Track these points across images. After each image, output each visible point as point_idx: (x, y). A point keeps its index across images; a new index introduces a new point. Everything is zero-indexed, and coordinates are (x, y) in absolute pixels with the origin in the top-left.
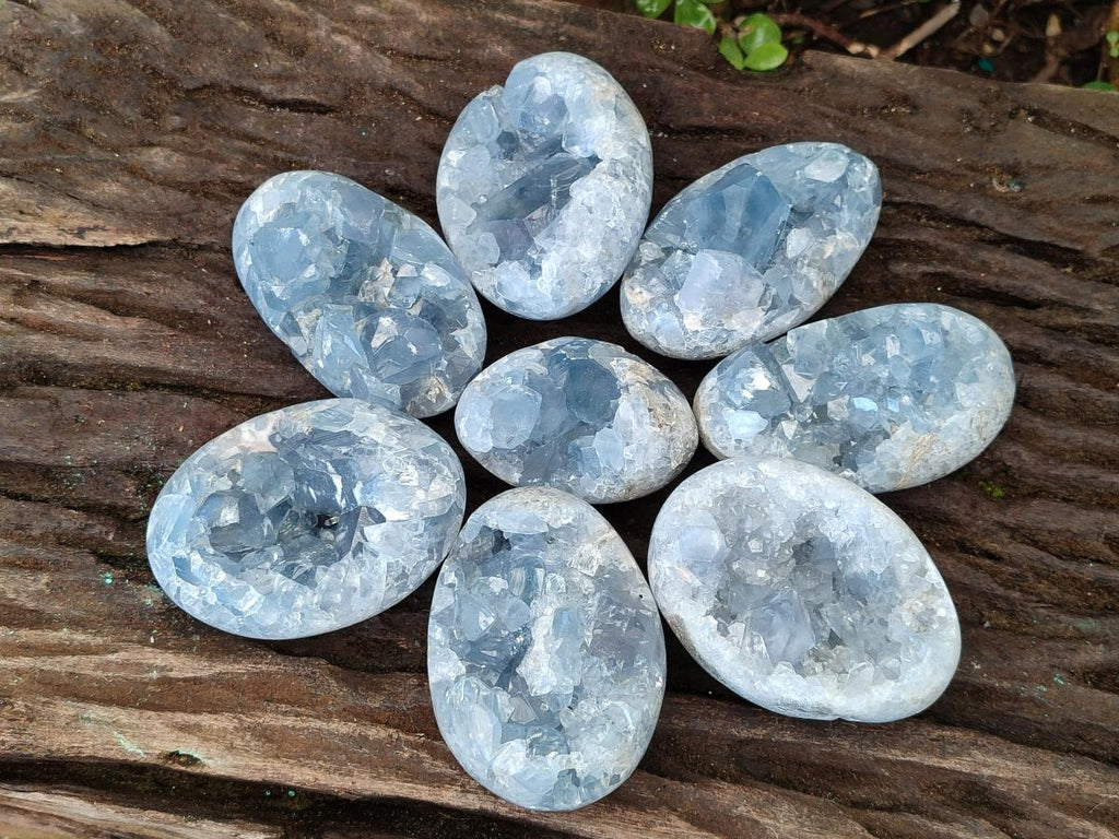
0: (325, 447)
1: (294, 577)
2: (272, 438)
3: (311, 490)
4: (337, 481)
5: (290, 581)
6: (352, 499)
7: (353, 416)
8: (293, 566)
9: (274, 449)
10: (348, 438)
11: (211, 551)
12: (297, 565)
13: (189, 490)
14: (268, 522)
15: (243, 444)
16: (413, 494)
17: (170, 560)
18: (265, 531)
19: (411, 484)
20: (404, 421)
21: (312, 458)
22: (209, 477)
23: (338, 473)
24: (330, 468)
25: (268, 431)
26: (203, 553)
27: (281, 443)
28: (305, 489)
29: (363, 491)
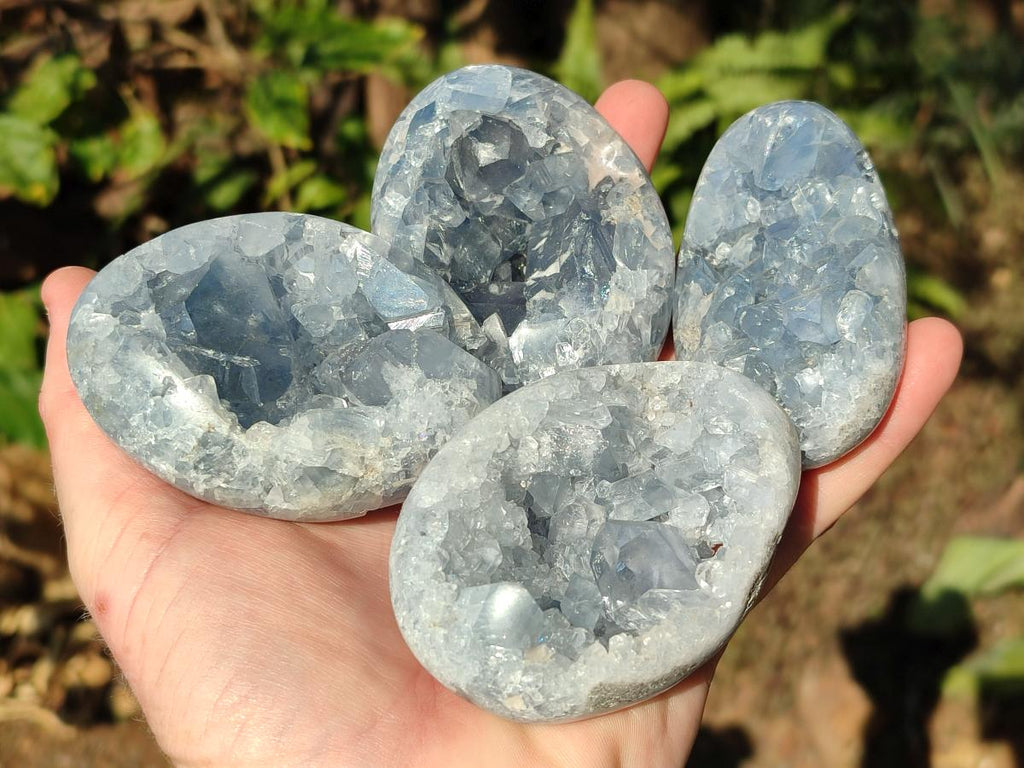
0: (590, 245)
1: (428, 245)
2: (608, 180)
3: (544, 241)
4: (553, 269)
5: (424, 242)
6: (535, 289)
7: (639, 270)
8: (437, 240)
9: (593, 185)
10: (606, 269)
11: (450, 142)
12: (441, 245)
13: (517, 99)
14: (499, 200)
15: (595, 147)
16: (548, 362)
17: (432, 100)
18: (487, 200)
19: (560, 358)
20: (647, 332)
21: (575, 231)
22: (541, 119)
23: (563, 268)
24: (565, 257)
25: (619, 174)
26: (445, 132)
27: (600, 193)
28: (545, 233)
29: (544, 302)
